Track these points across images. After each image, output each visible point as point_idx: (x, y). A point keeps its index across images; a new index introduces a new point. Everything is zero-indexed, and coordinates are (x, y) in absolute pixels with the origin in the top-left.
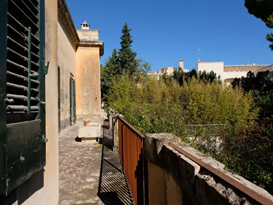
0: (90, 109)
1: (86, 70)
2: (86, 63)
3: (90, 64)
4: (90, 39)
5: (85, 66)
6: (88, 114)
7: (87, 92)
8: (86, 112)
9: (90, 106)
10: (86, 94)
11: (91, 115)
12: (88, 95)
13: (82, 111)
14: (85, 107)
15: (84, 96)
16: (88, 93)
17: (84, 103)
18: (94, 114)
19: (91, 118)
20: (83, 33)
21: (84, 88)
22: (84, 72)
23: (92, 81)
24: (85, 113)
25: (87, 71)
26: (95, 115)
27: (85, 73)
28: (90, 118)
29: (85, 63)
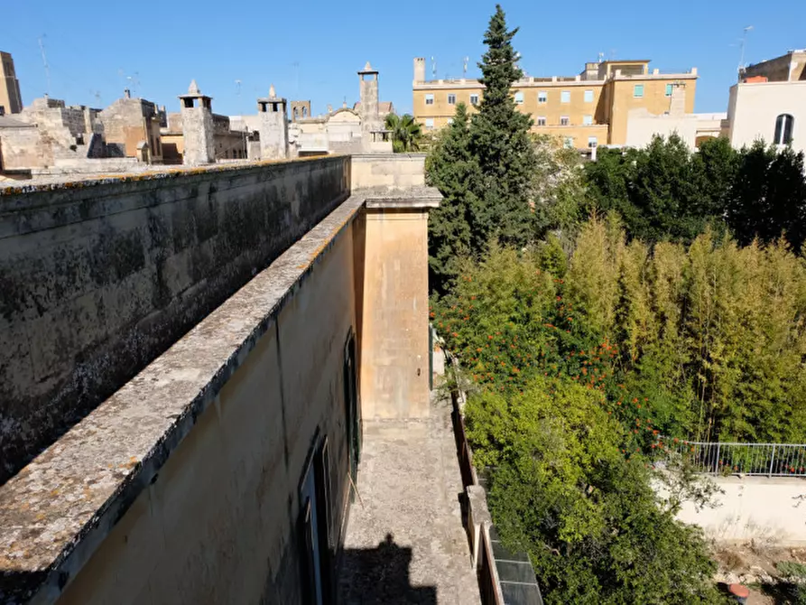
0: (400, 401)
1: (385, 288)
2: (384, 266)
3: (397, 268)
4: (396, 183)
5: (382, 275)
6: (393, 415)
7: (391, 352)
8: (389, 412)
9: (400, 394)
10: (386, 361)
11: (403, 419)
12: (393, 364)
13: (376, 408)
14: (386, 396)
15: (380, 367)
16: (393, 358)
17: (381, 386)
18: (411, 416)
19: (404, 428)
20: (373, 167)
21: (382, 342)
22: (379, 293)
23: (404, 322)
24: (385, 414)
25: (388, 292)
26: (415, 419)
27: (384, 296)
28: (401, 428)
29: (381, 266)
